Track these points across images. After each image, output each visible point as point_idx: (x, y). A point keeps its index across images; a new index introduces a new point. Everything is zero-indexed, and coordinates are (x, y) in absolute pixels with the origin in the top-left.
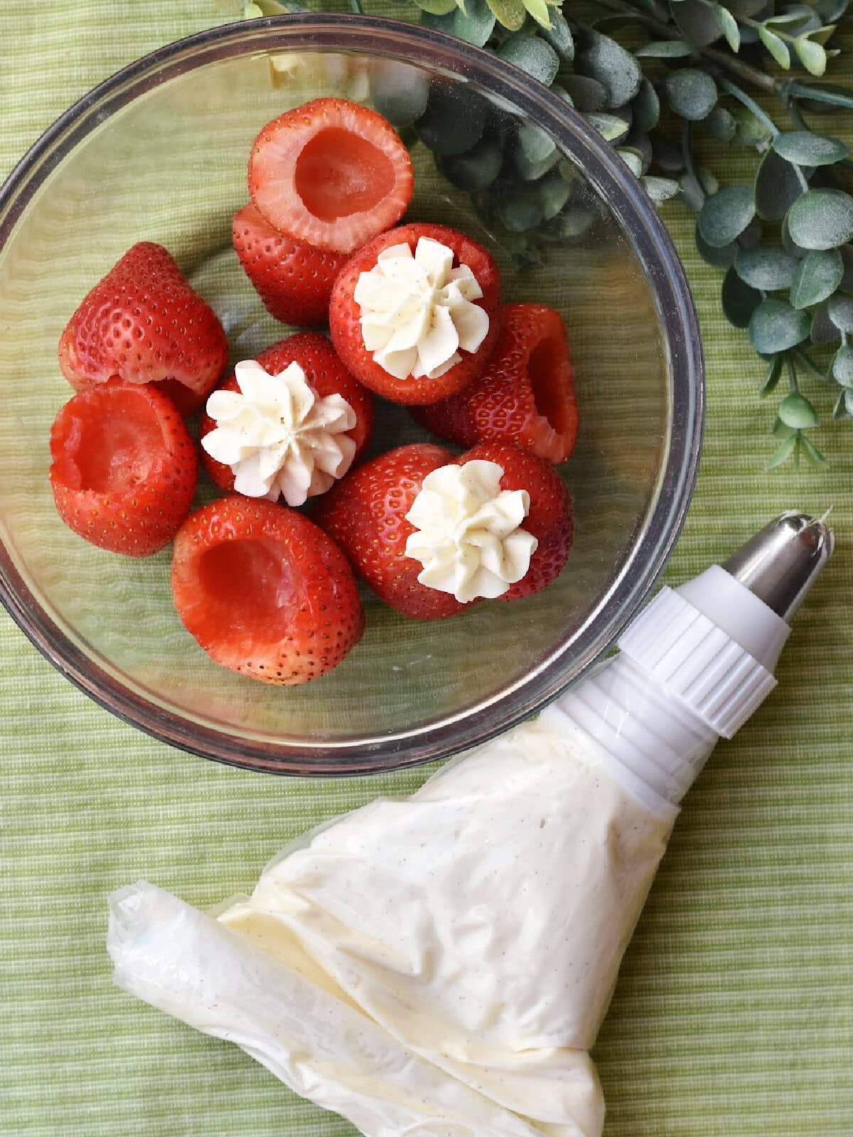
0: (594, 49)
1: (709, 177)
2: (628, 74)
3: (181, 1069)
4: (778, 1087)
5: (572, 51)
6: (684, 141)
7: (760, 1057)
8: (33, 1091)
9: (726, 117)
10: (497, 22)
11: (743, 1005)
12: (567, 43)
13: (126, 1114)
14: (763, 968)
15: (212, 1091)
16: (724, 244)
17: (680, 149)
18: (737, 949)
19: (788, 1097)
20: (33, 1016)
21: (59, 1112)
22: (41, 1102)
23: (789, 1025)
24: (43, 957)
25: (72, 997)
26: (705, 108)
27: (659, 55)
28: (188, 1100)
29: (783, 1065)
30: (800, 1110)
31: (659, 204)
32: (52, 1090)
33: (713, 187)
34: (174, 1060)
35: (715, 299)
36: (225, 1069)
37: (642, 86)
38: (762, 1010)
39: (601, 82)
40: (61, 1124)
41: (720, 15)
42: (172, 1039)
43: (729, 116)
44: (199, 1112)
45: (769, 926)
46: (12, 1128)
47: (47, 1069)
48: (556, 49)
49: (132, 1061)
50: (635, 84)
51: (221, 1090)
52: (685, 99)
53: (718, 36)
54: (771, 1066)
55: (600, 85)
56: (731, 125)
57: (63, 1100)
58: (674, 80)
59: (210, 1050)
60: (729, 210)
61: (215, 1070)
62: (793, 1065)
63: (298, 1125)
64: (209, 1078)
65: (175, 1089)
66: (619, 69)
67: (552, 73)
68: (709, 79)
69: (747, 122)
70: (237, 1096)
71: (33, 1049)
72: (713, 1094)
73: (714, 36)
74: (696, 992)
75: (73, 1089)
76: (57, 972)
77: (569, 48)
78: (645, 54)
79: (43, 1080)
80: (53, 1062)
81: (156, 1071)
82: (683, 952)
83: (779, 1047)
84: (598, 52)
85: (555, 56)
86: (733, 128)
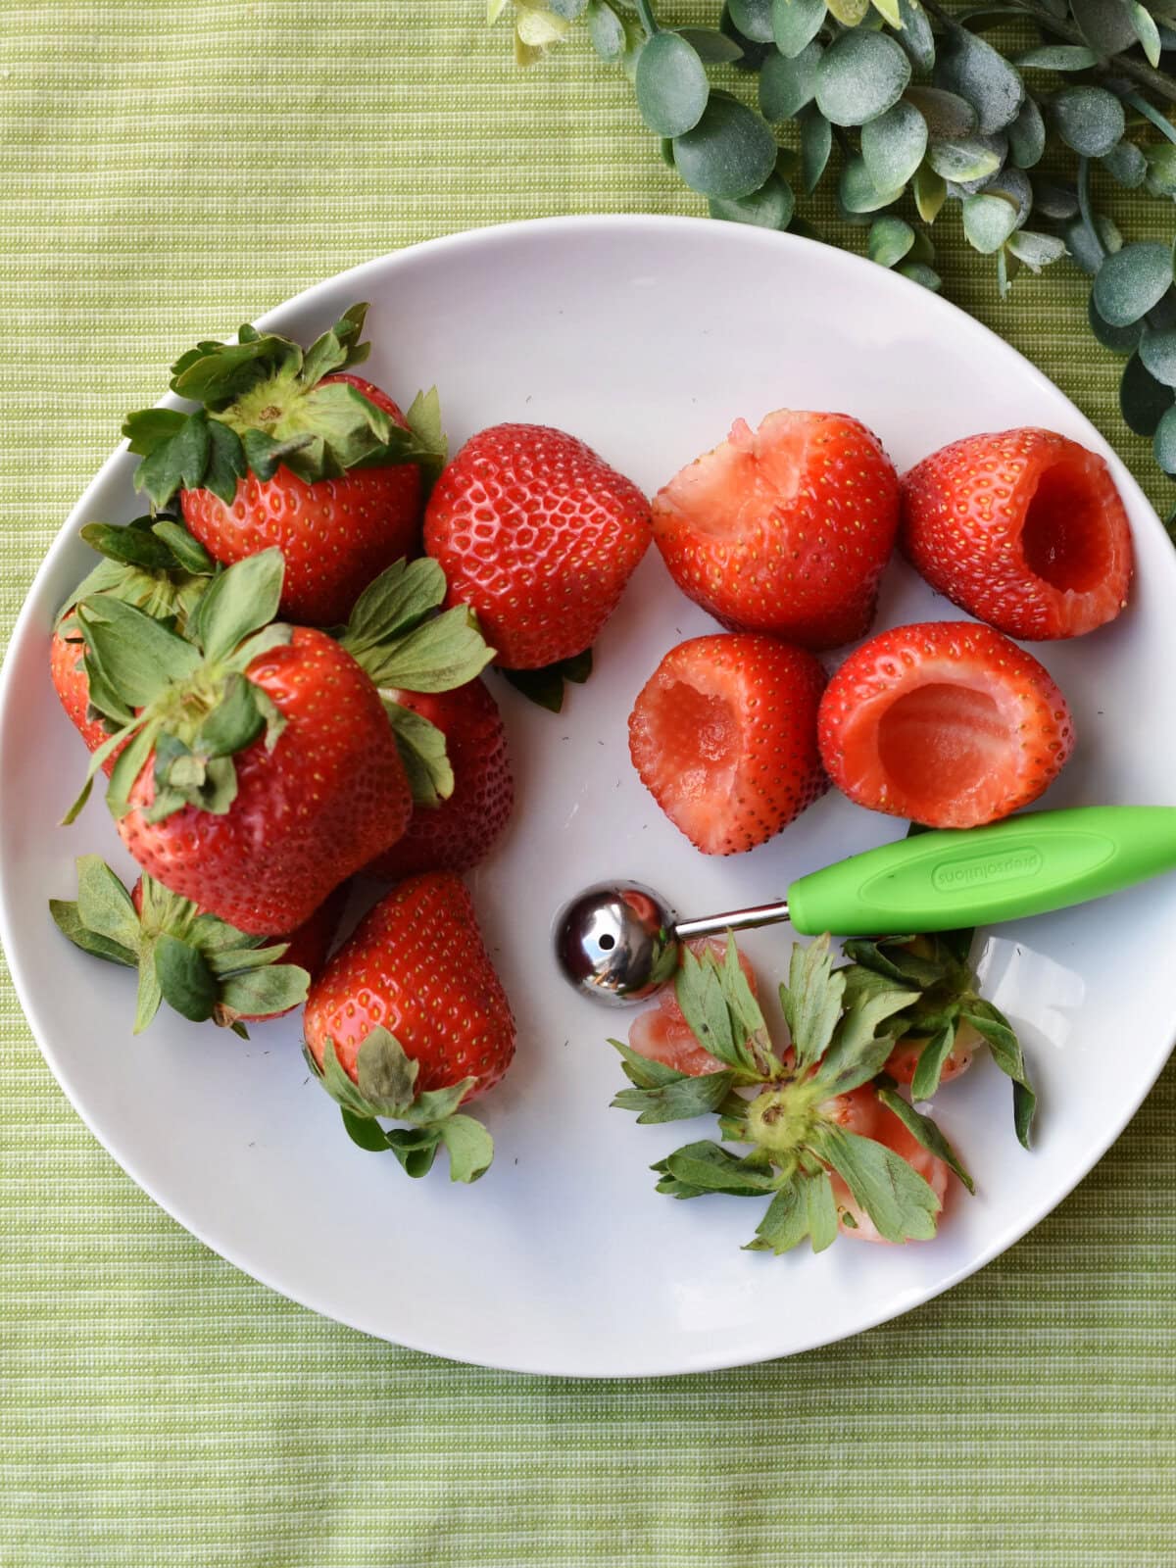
0: (962, 54)
1: (1111, 230)
2: (1007, 90)
3: (330, 1394)
4: (1134, 1461)
5: (933, 56)
6: (1081, 180)
7: (1110, 1420)
8: (129, 1412)
9: (1134, 155)
10: (828, 12)
11: (1092, 1347)
12: (925, 44)
13: (253, 1449)
14: (1122, 1298)
15: (370, 1426)
16: (1127, 323)
17: (1074, 188)
18: (1090, 1271)
19: (1147, 1475)
20: (134, 1310)
21: (164, 1442)
22: (139, 1428)
23: (1152, 1378)
24: (152, 1232)
25: (188, 1287)
26: (1107, 142)
27: (1050, 66)
28: (339, 1435)
29: (1141, 1432)
30: (1162, 1493)
31: (1037, 270)
32: (156, 1413)
33: (1115, 242)
34: (323, 1380)
35: (1110, 390)
36: (390, 1397)
37: (1023, 108)
38: (1117, 1355)
39: (969, 101)
40: (164, 1459)
41: (1136, 16)
42: (320, 1350)
43: (1140, 153)
44: (352, 1453)
45: (1132, 1243)
46: (97, 1461)
47: (149, 1383)
48: (910, 53)
49: (266, 1378)
50: (1014, 106)
51: (382, 1425)
52: (1080, 127)
53: (1133, 40)
54: (1125, 1433)
55: (966, 104)
56: (1141, 165)
57: (168, 1427)
58: (1067, 101)
59: (371, 1370)
60: (1136, 276)
61: (376, 1398)
62: (1154, 1433)
63: (483, 1478)
64: (368, 1407)
65: (321, 1419)
66: (994, 84)
67: (901, 85)
68: (1115, 102)
69: (1162, 163)
70: (404, 1433)
71: (132, 1355)
72: (1045, 1466)
73: (1125, 41)
74: (1031, 1327)
75: (185, 1412)
76: (170, 1253)
77: (928, 52)
78: (1030, 63)
79: (144, 1397)
80: (158, 1374)
81: (297, 1394)
82: (1015, 1271)
83: (1135, 1407)
84: (966, 58)
85: (906, 62)
86: (1144, 170)
